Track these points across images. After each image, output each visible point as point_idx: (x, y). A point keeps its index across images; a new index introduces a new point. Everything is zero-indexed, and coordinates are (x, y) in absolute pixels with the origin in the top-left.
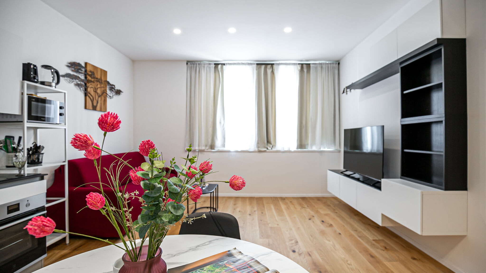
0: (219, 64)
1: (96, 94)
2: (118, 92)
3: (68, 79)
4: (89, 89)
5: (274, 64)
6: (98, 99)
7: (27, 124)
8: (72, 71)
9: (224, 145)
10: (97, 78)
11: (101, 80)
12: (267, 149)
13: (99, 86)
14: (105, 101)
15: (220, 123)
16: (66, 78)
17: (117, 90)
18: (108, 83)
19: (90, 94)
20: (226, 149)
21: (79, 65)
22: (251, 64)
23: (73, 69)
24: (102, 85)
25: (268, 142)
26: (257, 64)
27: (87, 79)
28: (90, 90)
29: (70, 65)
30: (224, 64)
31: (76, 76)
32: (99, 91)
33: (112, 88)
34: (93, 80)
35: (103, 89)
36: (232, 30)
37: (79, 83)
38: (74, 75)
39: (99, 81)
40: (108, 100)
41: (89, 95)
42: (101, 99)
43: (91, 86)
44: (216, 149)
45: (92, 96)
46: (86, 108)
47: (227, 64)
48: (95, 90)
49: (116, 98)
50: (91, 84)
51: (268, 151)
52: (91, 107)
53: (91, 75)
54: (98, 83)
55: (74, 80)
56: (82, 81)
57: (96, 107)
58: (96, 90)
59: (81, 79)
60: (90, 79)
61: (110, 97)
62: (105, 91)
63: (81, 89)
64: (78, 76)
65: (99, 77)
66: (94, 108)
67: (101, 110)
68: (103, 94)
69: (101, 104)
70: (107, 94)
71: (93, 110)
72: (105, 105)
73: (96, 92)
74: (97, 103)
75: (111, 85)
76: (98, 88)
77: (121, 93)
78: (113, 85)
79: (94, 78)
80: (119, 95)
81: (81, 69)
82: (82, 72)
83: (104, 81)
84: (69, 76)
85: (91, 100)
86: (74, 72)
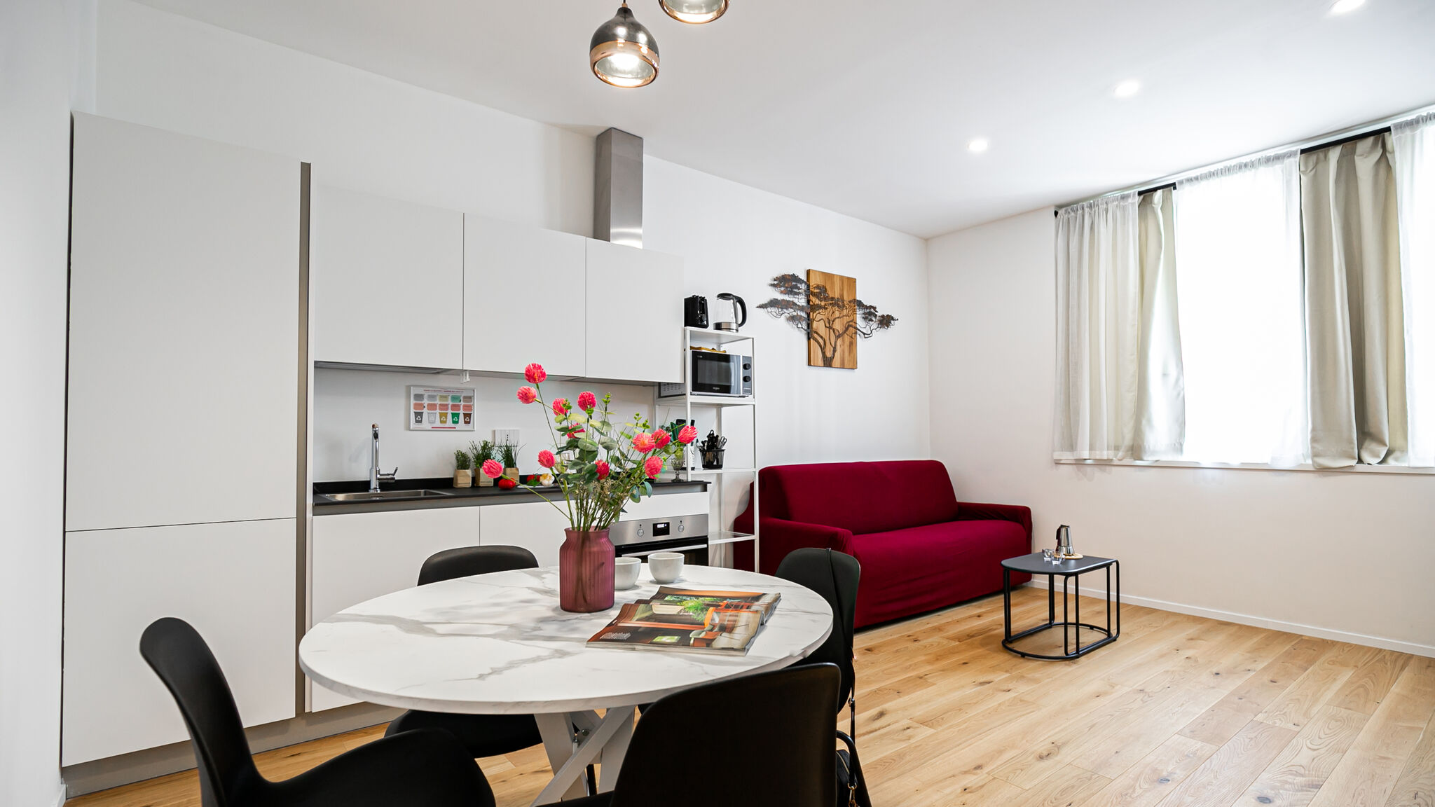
0: (1155, 190)
1: (831, 331)
2: (886, 321)
3: (773, 309)
4: (815, 325)
5: (1388, 129)
6: (836, 343)
7: (692, 398)
8: (782, 292)
9: (1181, 445)
10: (832, 299)
11: (843, 301)
12: (1360, 461)
13: (837, 314)
14: (852, 345)
15: (1165, 375)
16: (769, 309)
17: (883, 316)
18: (860, 304)
19: (817, 333)
20: (1186, 457)
21: (794, 278)
22: (1278, 158)
23: (783, 289)
24: (845, 312)
25: (1365, 432)
26: (1303, 151)
27: (811, 303)
28: (819, 326)
29: (776, 282)
30: (1173, 185)
31: (788, 301)
32: (838, 326)
33: (870, 313)
34: (823, 303)
35: (846, 319)
36: (1127, 88)
37: (795, 314)
38: (783, 300)
39: (837, 303)
40: (860, 340)
41: (815, 335)
42: (843, 341)
43: (819, 317)
44: (1148, 459)
45: (822, 337)
46: (809, 364)
47: (1181, 182)
48: (828, 325)
49: (880, 335)
50: (819, 313)
51: (1360, 467)
52: (820, 362)
53: (820, 293)
54: (836, 308)
55: (785, 310)
56: (802, 308)
57: (832, 359)
58: (831, 323)
59: (799, 306)
60: (817, 302)
61: (864, 334)
62: (853, 324)
63: (800, 326)
64: (793, 301)
65: (837, 295)
66: (828, 363)
67: (843, 367)
68: (847, 329)
69: (843, 351)
70: (856, 328)
71: (824, 366)
72: (852, 355)
73: (830, 328)
74: (834, 351)
75: (866, 307)
76: (835, 319)
77: (892, 322)
78: (871, 307)
79: (826, 298)
80: (888, 327)
81: (799, 285)
82: (800, 291)
83: (850, 302)
84: (774, 303)
85: (821, 346)
86: (785, 294)
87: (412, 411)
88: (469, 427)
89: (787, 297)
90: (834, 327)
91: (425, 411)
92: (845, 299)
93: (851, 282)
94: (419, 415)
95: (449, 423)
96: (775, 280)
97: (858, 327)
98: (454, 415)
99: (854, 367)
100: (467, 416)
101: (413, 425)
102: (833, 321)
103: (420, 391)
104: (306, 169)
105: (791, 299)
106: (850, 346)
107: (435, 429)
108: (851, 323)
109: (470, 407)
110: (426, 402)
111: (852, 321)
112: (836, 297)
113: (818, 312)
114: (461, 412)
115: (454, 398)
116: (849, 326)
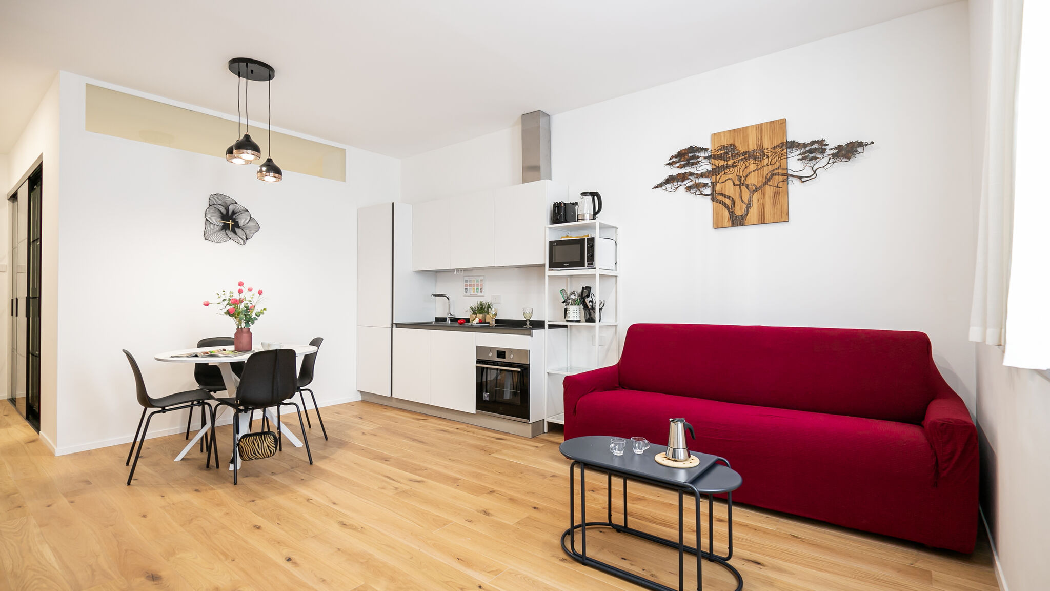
1: (744, 188)
2: (848, 151)
3: (668, 186)
4: (718, 187)
6: (750, 199)
7: (548, 273)
8: (679, 167)
10: (745, 153)
11: (762, 150)
13: (753, 167)
14: (780, 194)
16: (664, 187)
17: (839, 148)
18: (793, 145)
19: (722, 194)
21: (691, 150)
23: (678, 164)
24: (765, 161)
27: (715, 167)
28: (725, 187)
29: (671, 161)
31: (684, 174)
32: (753, 180)
33: (813, 150)
34: (730, 162)
35: (766, 171)
37: (691, 183)
38: (679, 174)
39: (754, 155)
40: (794, 187)
41: (720, 198)
42: (764, 194)
43: (724, 178)
45: (729, 197)
48: (737, 183)
49: (834, 171)
50: (725, 174)
52: (727, 222)
53: (727, 153)
54: (751, 161)
55: (682, 184)
56: (702, 176)
57: (744, 217)
58: (743, 179)
59: (697, 174)
60: (722, 163)
61: (800, 178)
62: (780, 171)
63: (698, 193)
64: (689, 172)
65: (752, 146)
66: (738, 221)
67: (762, 221)
68: (769, 180)
69: (763, 206)
70: (787, 175)
71: (732, 226)
72: (779, 206)
73: (741, 185)
74: (749, 206)
75: (805, 145)
76: (749, 173)
77: (860, 150)
78: (813, 143)
79: (734, 156)
80: (849, 158)
81: (697, 154)
82: (700, 160)
83: (774, 148)
84: (670, 180)
85: (727, 206)
86: (681, 168)
87: (465, 288)
88: (482, 294)
89: (683, 171)
90: (747, 182)
91: (468, 287)
92: (765, 146)
93: (781, 124)
94: (466, 289)
95: (476, 293)
96: (670, 159)
97: (790, 172)
98: (477, 289)
99: (783, 217)
100: (481, 289)
101: (465, 294)
102: (747, 176)
103: (466, 278)
104: (393, 203)
105: (687, 171)
106: (774, 197)
107: (471, 296)
108: (776, 172)
109: (482, 285)
110: (468, 283)
111: (778, 168)
112: (751, 149)
113: (723, 173)
114: (479, 287)
115: (477, 281)
116: (773, 175)
